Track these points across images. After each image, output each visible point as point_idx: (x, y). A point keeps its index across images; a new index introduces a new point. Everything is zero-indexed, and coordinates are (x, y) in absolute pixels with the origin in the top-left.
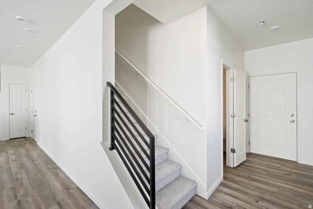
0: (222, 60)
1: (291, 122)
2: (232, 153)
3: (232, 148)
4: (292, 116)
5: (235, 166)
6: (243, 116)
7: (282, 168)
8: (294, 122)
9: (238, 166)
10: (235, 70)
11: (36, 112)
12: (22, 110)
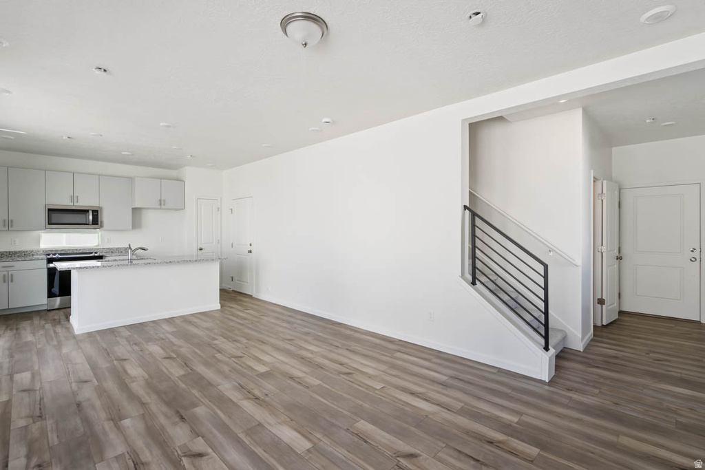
0: (592, 171)
1: (691, 260)
2: (600, 306)
3: (600, 297)
4: (692, 251)
5: (604, 323)
6: (614, 250)
7: (677, 327)
8: (696, 260)
9: (608, 325)
10: (605, 182)
11: (251, 245)
12: (212, 243)
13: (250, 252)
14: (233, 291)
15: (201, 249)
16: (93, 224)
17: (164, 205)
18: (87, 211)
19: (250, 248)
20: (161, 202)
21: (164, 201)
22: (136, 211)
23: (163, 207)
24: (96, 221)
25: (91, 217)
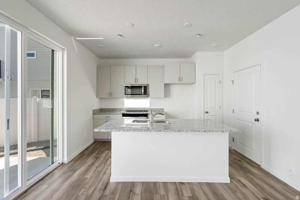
11: (258, 113)
12: (216, 108)
13: (257, 120)
14: (234, 150)
15: (207, 113)
16: (144, 94)
17: (182, 81)
18: (141, 87)
19: (257, 117)
20: (180, 79)
21: (182, 78)
22: (167, 85)
23: (181, 82)
24: (146, 93)
25: (143, 91)
